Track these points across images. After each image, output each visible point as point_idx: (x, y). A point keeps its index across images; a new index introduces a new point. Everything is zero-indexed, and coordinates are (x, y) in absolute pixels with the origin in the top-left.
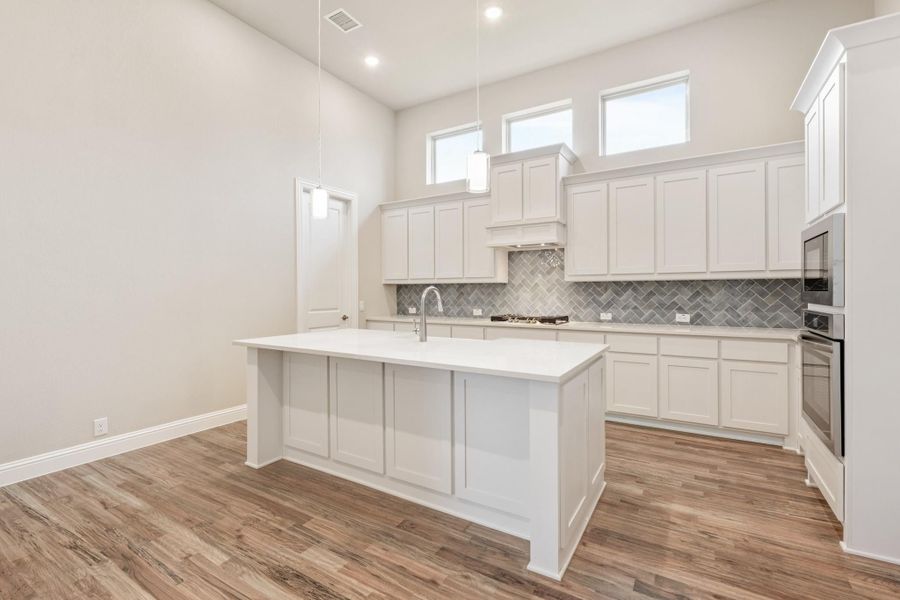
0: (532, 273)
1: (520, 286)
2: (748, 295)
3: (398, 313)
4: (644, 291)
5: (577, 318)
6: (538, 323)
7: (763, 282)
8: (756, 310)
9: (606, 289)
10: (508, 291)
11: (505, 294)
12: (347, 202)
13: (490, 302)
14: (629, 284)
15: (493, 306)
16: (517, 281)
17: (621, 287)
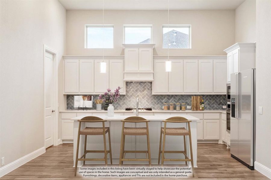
0: (136, 91)
1: (131, 96)
2: (207, 99)
3: (67, 109)
4: (177, 98)
5: (154, 109)
6: (145, 110)
7: (210, 95)
8: (209, 104)
9: (165, 98)
10: (126, 98)
11: (124, 99)
12: (53, 54)
13: (118, 103)
14: (172, 96)
15: (119, 104)
16: (129, 94)
17: (169, 97)
